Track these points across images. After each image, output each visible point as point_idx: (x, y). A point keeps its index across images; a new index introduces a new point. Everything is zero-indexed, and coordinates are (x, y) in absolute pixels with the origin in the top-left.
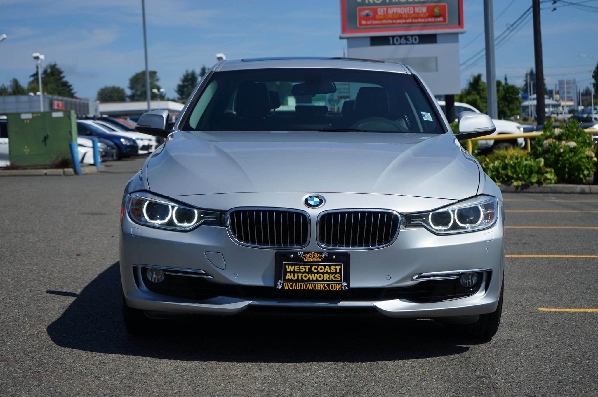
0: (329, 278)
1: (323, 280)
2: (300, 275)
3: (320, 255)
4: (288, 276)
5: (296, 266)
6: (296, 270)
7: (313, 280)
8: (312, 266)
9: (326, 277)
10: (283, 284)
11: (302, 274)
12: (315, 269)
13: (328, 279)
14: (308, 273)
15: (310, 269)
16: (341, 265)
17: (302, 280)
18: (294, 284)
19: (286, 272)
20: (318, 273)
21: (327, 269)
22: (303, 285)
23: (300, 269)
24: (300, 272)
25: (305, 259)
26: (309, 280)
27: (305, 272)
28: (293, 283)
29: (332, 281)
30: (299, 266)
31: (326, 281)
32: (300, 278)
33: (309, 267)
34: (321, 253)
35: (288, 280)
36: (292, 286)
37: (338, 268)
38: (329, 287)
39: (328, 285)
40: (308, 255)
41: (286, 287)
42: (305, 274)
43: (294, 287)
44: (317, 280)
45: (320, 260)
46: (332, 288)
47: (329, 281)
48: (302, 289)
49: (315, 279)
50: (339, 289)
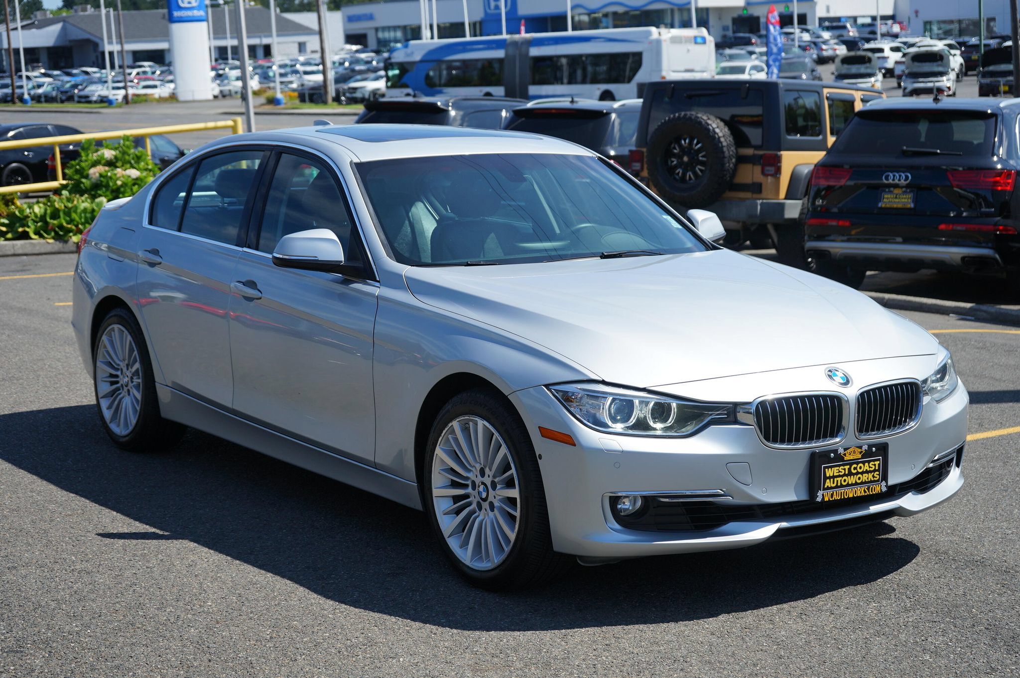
0: (868, 478)
1: (862, 483)
2: (839, 479)
3: (860, 450)
4: (828, 483)
5: (836, 468)
6: (835, 474)
7: (852, 485)
8: (851, 465)
9: (865, 478)
10: (823, 495)
11: (841, 478)
12: (855, 468)
13: (867, 480)
14: (847, 475)
15: (849, 469)
16: (879, 460)
17: (842, 486)
18: (835, 492)
19: (826, 478)
20: (858, 473)
21: (866, 467)
22: (844, 492)
23: (839, 472)
24: (839, 476)
25: (845, 457)
26: (848, 485)
27: (845, 475)
28: (833, 492)
29: (871, 482)
30: (838, 468)
31: (866, 482)
32: (839, 484)
33: (848, 467)
34: (860, 447)
35: (828, 488)
36: (832, 495)
37: (877, 463)
38: (869, 492)
39: (868, 489)
40: (848, 451)
41: (826, 499)
42: (845, 478)
43: (834, 497)
44: (856, 484)
45: (860, 456)
46: (872, 491)
47: (868, 482)
48: (842, 497)
49: (854, 482)
50: (878, 492)
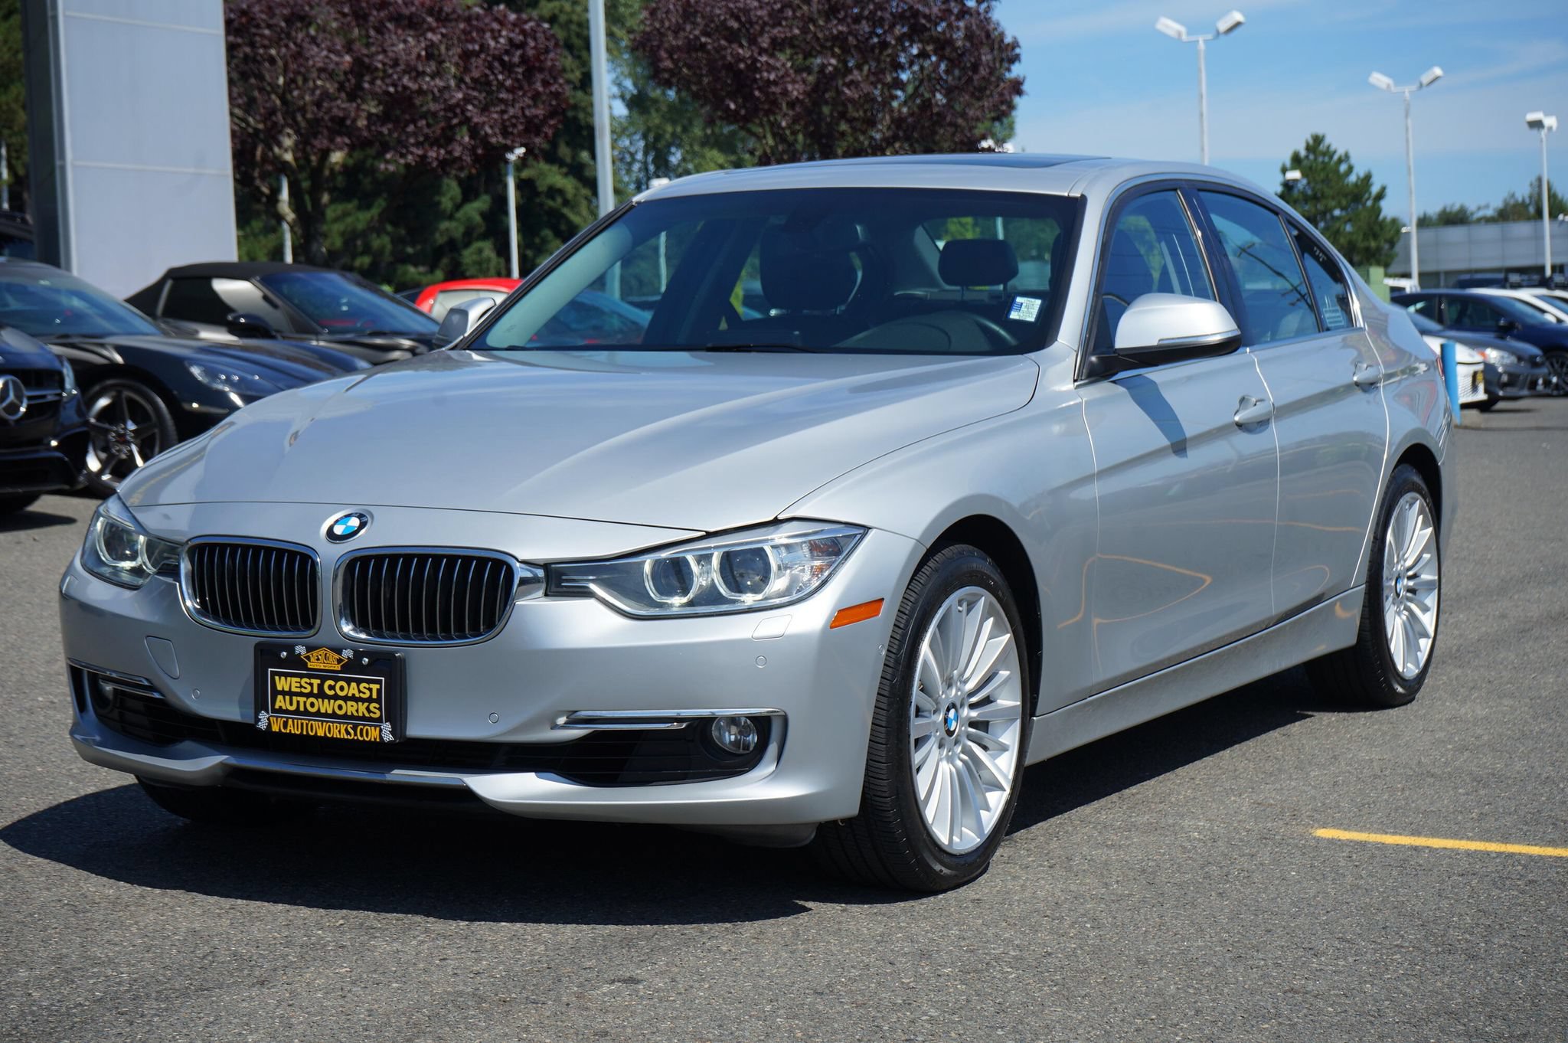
2: (302, 699)
3: (337, 657)
4: (281, 702)
5: (295, 679)
6: (294, 689)
8: (324, 679)
9: (351, 708)
11: (304, 699)
12: (331, 688)
13: (355, 714)
14: (316, 697)
15: (321, 687)
16: (379, 682)
17: (306, 713)
19: (276, 693)
20: (336, 697)
21: (353, 689)
23: (301, 687)
24: (301, 694)
30: (298, 680)
33: (319, 681)
34: (339, 651)
35: (281, 710)
37: (375, 687)
40: (315, 653)
45: (338, 667)
